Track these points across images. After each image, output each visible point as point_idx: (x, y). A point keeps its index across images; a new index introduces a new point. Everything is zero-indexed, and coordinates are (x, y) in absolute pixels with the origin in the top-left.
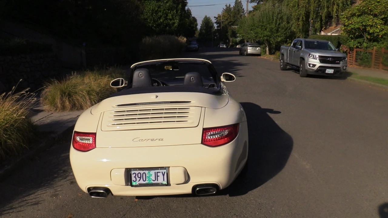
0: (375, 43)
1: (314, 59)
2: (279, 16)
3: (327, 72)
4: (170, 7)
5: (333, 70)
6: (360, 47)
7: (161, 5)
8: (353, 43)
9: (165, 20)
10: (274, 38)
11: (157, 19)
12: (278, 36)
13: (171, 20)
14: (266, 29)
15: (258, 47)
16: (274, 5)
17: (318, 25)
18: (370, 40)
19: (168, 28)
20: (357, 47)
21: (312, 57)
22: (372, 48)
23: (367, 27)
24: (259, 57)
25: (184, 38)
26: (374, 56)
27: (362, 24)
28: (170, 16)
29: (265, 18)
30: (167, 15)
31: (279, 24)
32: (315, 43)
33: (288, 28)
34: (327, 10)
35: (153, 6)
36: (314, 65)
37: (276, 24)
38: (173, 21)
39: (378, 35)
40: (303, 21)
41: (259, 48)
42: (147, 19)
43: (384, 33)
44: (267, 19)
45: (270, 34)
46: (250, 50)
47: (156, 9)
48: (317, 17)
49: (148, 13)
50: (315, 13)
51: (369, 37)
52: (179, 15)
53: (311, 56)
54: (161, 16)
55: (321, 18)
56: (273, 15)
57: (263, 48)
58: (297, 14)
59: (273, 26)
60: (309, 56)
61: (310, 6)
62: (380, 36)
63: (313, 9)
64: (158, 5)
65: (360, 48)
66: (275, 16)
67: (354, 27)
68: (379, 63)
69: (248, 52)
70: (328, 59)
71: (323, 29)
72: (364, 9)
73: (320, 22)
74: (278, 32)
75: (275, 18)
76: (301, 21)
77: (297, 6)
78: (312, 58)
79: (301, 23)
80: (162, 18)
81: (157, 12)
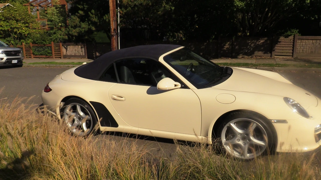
0: (22, 40)
3: (13, 62)
5: (17, 61)
18: (17, 39)
22: (21, 44)
23: (14, 29)
26: (24, 50)
27: (10, 27)
36: (2, 59)
39: (24, 35)
43: (27, 33)
51: (16, 36)
67: (5, 29)
68: (30, 54)
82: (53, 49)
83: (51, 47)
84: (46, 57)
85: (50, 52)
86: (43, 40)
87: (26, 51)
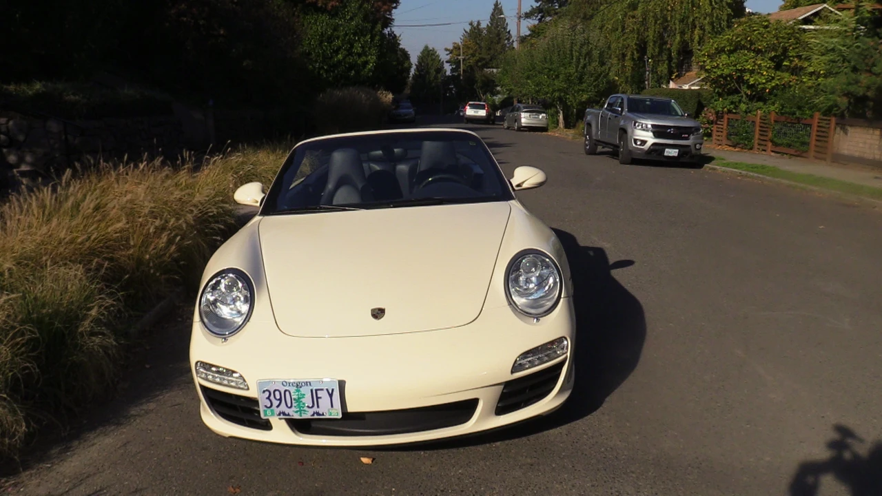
0: (761, 104)
1: (644, 130)
2: (584, 51)
3: (666, 154)
4: (359, 29)
5: (677, 151)
6: (734, 111)
7: (338, 24)
8: (720, 104)
9: (348, 55)
10: (573, 94)
11: (331, 53)
12: (583, 91)
13: (359, 55)
14: (557, 77)
15: (541, 113)
16: (573, 28)
17: (663, 68)
18: (751, 98)
19: (353, 72)
20: (730, 112)
21: (640, 127)
22: (755, 113)
23: (744, 74)
24: (544, 133)
25: (386, 92)
26: (758, 128)
27: (735, 68)
28: (358, 48)
29: (556, 54)
30: (352, 46)
31: (585, 66)
32: (648, 103)
33: (601, 74)
34: (681, 37)
35: (322, 27)
36: (644, 142)
37: (577, 67)
38: (363, 59)
39: (764, 89)
40: (633, 59)
41: (544, 115)
42: (309, 54)
43: (773, 84)
44: (559, 55)
45: (565, 86)
46: (525, 119)
47: (329, 33)
48: (660, 52)
49: (311, 41)
50: (657, 45)
51: (749, 92)
52: (377, 46)
53: (638, 126)
54: (339, 48)
55: (670, 54)
56: (572, 47)
57: (552, 115)
58: (620, 45)
59: (572, 70)
60: (635, 125)
61: (647, 30)
62: (767, 91)
63: (654, 37)
64: (332, 24)
65: (735, 113)
66: (576, 51)
67: (722, 74)
68: (766, 141)
69: (521, 123)
70: (669, 130)
71: (673, 77)
72: (739, 39)
73: (667, 62)
74: (582, 83)
75: (575, 54)
76: (629, 59)
77: (620, 30)
78: (640, 129)
79: (628, 63)
80: (342, 50)
81: (331, 38)
82: (814, 133)
83: (810, 125)
84: (796, 151)
85: (806, 139)
86: (799, 108)
87: (762, 133)
